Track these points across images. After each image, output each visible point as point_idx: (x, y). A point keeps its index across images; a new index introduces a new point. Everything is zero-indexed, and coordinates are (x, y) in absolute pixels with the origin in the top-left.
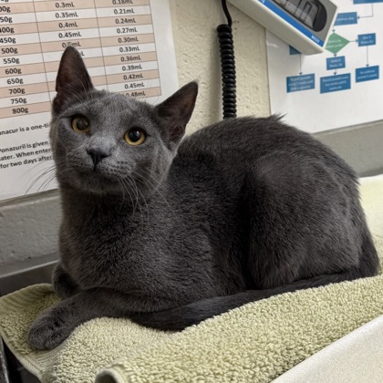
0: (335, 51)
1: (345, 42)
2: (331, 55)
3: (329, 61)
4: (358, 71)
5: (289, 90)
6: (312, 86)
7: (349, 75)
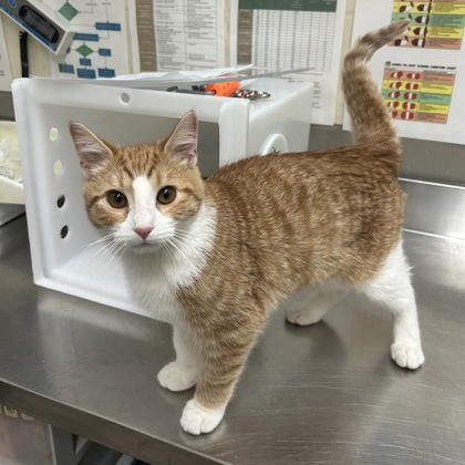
0: (85, 55)
1: (91, 51)
2: (82, 57)
3: (81, 60)
4: (100, 70)
5: (61, 71)
6: (73, 72)
7: (93, 71)
